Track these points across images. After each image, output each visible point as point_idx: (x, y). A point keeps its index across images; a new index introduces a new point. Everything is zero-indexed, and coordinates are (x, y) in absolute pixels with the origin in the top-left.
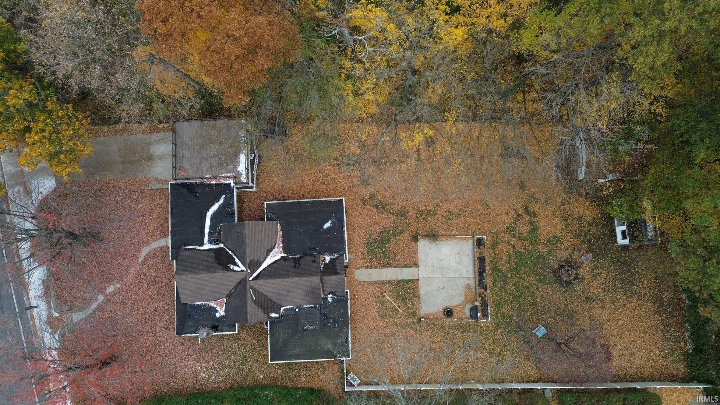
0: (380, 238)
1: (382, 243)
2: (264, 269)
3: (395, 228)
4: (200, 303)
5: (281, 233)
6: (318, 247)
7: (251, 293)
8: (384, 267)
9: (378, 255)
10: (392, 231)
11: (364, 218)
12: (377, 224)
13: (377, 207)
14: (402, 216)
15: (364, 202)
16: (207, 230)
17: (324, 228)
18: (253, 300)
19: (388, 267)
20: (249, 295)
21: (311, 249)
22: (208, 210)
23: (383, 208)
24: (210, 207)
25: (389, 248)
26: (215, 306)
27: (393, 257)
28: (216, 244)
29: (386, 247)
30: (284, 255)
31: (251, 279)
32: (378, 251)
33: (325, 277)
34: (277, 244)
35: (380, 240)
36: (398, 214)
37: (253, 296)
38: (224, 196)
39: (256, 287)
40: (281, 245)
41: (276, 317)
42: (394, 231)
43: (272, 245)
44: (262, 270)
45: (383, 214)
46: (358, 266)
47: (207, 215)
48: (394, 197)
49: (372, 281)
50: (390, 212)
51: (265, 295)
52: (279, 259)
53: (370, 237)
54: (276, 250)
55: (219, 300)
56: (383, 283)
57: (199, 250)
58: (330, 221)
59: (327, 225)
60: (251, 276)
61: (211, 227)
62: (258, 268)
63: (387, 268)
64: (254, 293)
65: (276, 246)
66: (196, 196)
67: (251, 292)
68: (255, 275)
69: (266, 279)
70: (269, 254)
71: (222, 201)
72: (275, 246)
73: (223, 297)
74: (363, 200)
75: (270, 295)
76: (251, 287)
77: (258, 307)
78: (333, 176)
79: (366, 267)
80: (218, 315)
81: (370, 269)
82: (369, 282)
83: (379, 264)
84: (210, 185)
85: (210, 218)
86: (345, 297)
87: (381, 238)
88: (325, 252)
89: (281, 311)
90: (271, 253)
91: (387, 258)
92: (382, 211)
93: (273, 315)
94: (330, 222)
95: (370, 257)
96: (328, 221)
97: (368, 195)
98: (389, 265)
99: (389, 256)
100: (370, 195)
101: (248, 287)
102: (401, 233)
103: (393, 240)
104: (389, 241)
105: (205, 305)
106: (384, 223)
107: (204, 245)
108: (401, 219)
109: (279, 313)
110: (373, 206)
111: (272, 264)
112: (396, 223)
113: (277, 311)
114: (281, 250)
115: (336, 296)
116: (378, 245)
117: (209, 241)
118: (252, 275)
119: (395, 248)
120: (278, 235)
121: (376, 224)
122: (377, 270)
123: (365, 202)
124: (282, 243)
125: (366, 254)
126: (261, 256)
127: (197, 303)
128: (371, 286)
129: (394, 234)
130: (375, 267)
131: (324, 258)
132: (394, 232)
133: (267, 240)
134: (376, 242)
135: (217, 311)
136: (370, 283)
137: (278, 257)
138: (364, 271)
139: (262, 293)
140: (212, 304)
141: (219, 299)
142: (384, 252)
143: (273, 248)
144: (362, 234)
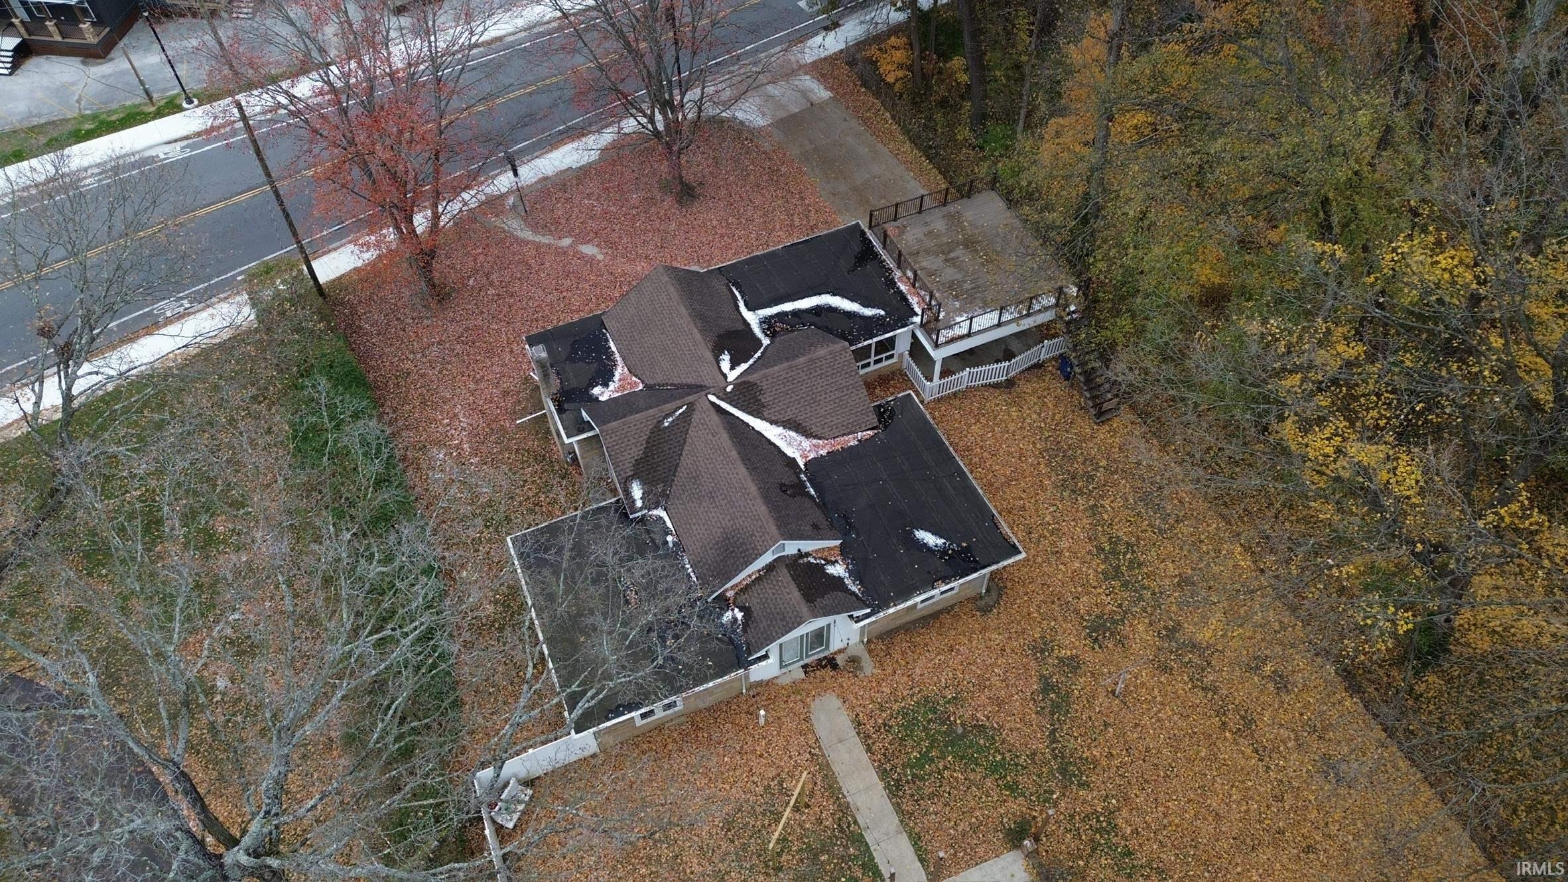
0: (960, 730)
1: (952, 743)
2: (747, 425)
3: (1017, 765)
4: (614, 348)
5: (853, 443)
6: (858, 534)
7: (676, 410)
8: (883, 774)
9: (909, 743)
10: (1004, 759)
11: (996, 663)
12: (999, 705)
13: (1047, 687)
14: (1063, 771)
15: (1041, 649)
16: (788, 307)
17: (917, 533)
18: (661, 422)
19: (887, 787)
20: (669, 407)
21: (845, 518)
22: (834, 295)
23: (1056, 707)
24: (844, 296)
25: (945, 768)
26: (617, 378)
27: (927, 791)
28: (764, 332)
29: (944, 758)
30: (801, 463)
31: (712, 398)
32: (922, 740)
33: (785, 571)
34: (821, 442)
35: (955, 732)
36: (1063, 758)
37: (670, 419)
38: (883, 313)
39: (696, 417)
40: (823, 452)
41: (634, 501)
42: (1003, 764)
43: (814, 429)
44: (742, 421)
45: (1037, 713)
46: (851, 697)
47: (823, 296)
48: (1106, 725)
49: (823, 755)
50: (1054, 731)
51: (682, 450)
52: (785, 455)
53: (949, 702)
54: (806, 444)
55: (634, 378)
56: (833, 790)
57: (737, 307)
58: (943, 541)
59: (929, 539)
60: (718, 397)
61: (796, 313)
62: (744, 411)
63: (880, 785)
64: (678, 418)
65: (815, 441)
66: (855, 266)
67: (681, 411)
68: (724, 405)
69: (725, 428)
70: (790, 429)
71: (869, 312)
72: (816, 437)
73: (646, 380)
74: (1044, 644)
75: (686, 461)
76: (691, 405)
77: (647, 442)
78: (1064, 544)
79: (858, 725)
80: (596, 391)
81: (858, 734)
82: (819, 747)
83: (884, 754)
84: (893, 284)
85: (819, 303)
86: (750, 655)
87: (964, 735)
88: (853, 559)
89: (655, 512)
90: (793, 434)
91: (914, 775)
92: (1043, 708)
93: (637, 492)
94: (940, 541)
95: (892, 723)
96: (941, 537)
97: (1069, 653)
98: (894, 789)
99: (922, 779)
100: (1071, 658)
101: (690, 399)
102: (1008, 787)
103: (973, 770)
104: (967, 760)
105: (614, 361)
106: (1012, 725)
107: (751, 313)
108: (1051, 771)
109: (648, 506)
110: (1042, 676)
111: (769, 441)
112: (1034, 762)
113: (651, 501)
114: (812, 456)
115: (745, 630)
116: (938, 732)
117: (766, 318)
118: (722, 400)
119: (955, 788)
120: (846, 438)
121: (999, 703)
122: (865, 757)
123: (1042, 651)
124: (828, 453)
125: (895, 707)
126: (777, 409)
127: (612, 345)
128: (808, 756)
129: (994, 768)
130: (869, 749)
131: (837, 561)
132: (1003, 766)
133: (822, 412)
134: (943, 723)
135: (606, 385)
136: (817, 751)
137: (790, 452)
138: (844, 720)
139: (685, 440)
140: (620, 371)
141: (636, 376)
142: (925, 758)
143: (808, 434)
144: (945, 676)
